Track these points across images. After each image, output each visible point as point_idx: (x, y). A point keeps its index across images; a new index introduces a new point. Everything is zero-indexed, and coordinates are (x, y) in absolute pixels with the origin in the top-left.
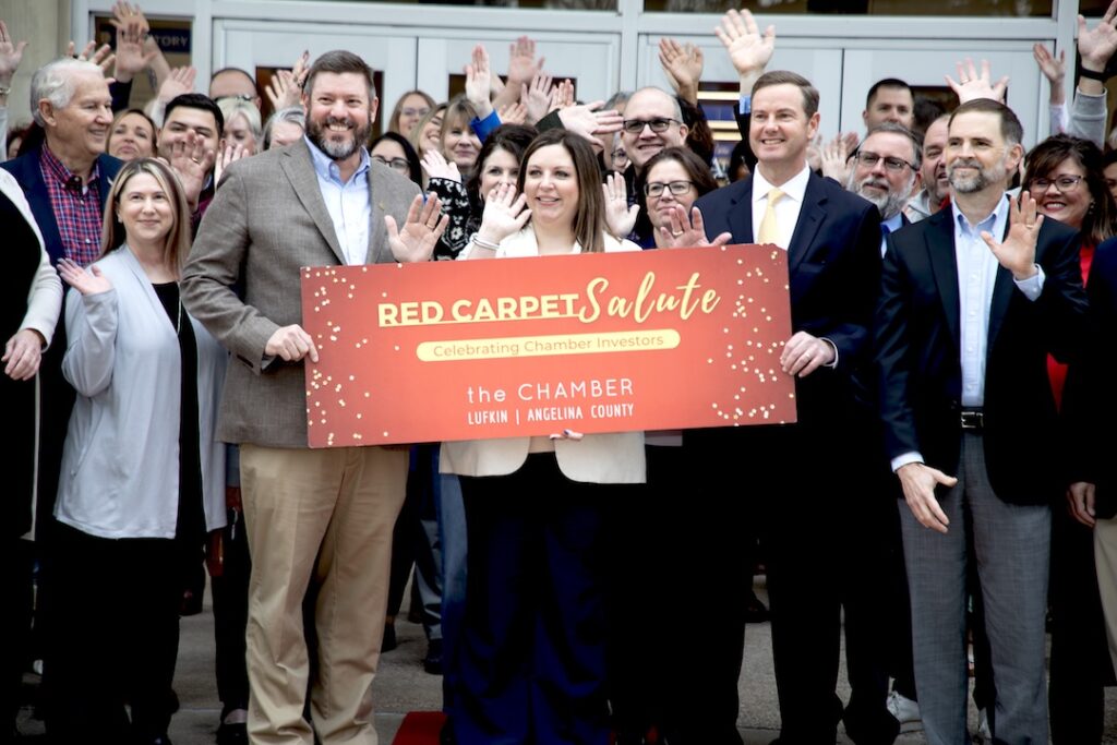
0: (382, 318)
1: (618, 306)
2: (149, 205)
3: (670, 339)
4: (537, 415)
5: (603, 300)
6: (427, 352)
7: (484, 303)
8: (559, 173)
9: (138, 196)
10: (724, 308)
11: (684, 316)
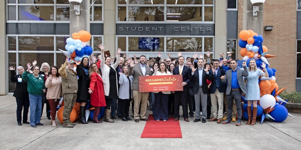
0: (146, 81)
1: (167, 80)
2: (126, 69)
3: (172, 83)
4: (160, 89)
5: (166, 79)
6: (150, 84)
7: (155, 79)
8: (163, 66)
9: (125, 69)
10: (177, 80)
11: (173, 81)
